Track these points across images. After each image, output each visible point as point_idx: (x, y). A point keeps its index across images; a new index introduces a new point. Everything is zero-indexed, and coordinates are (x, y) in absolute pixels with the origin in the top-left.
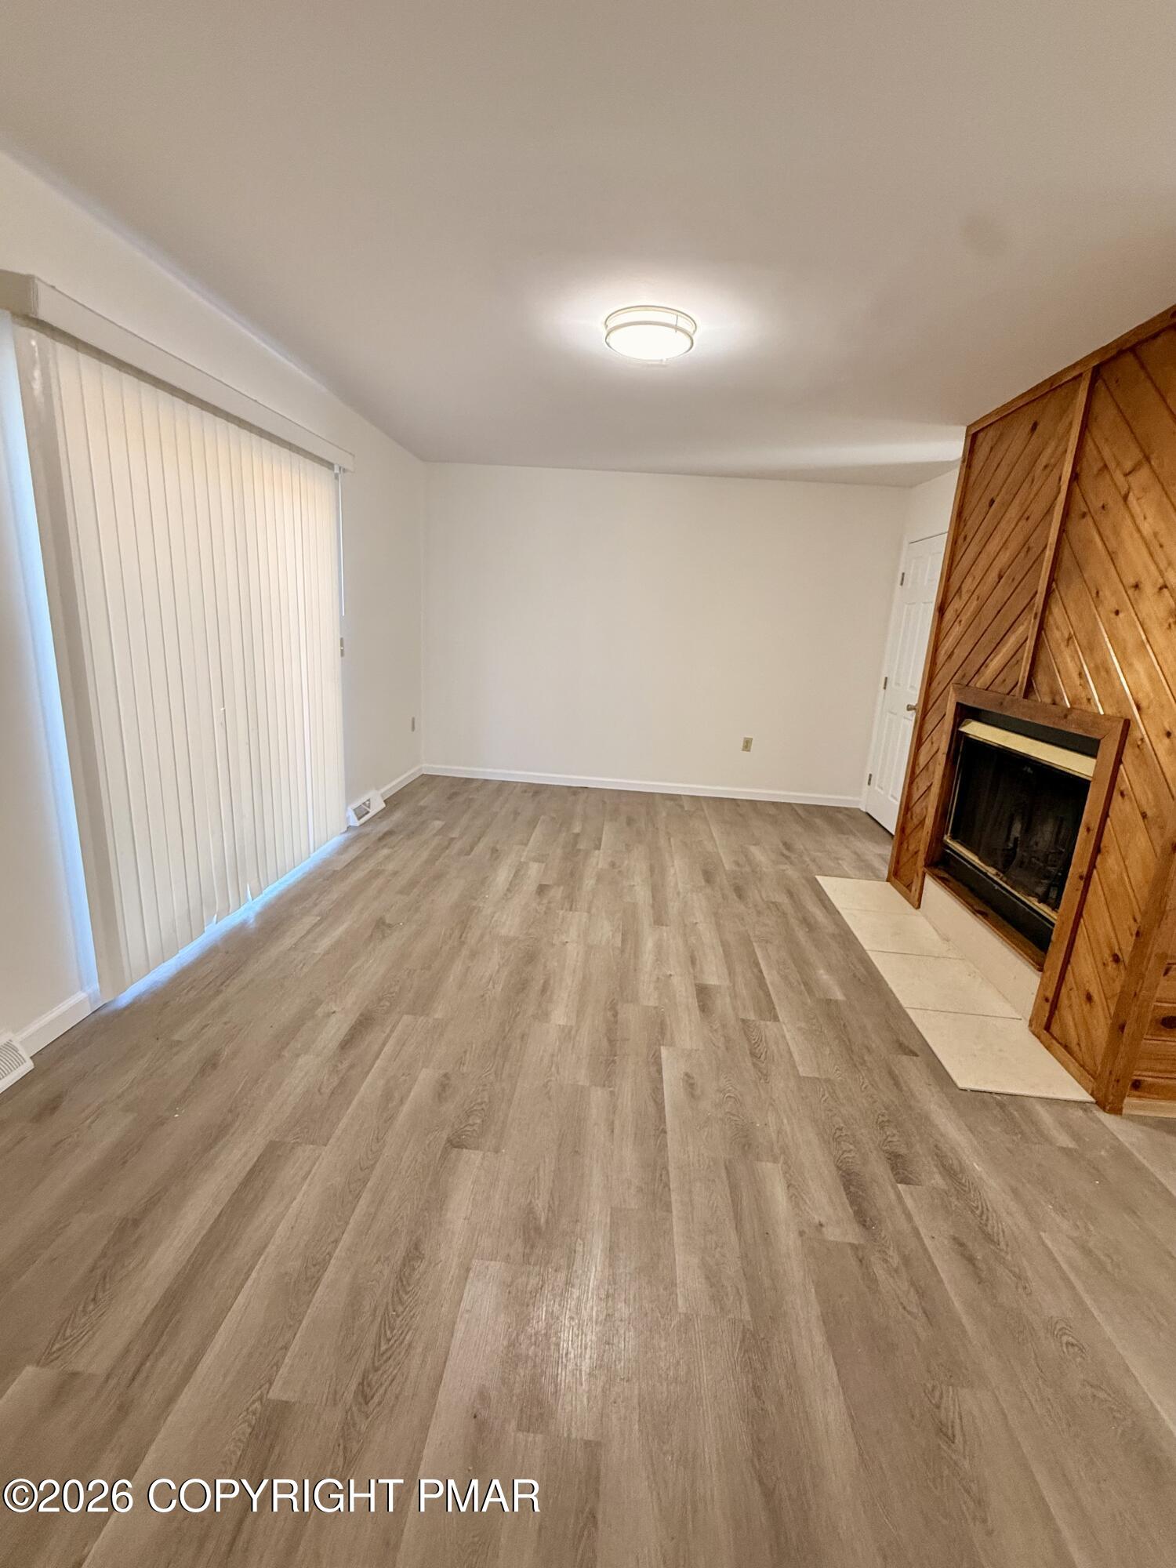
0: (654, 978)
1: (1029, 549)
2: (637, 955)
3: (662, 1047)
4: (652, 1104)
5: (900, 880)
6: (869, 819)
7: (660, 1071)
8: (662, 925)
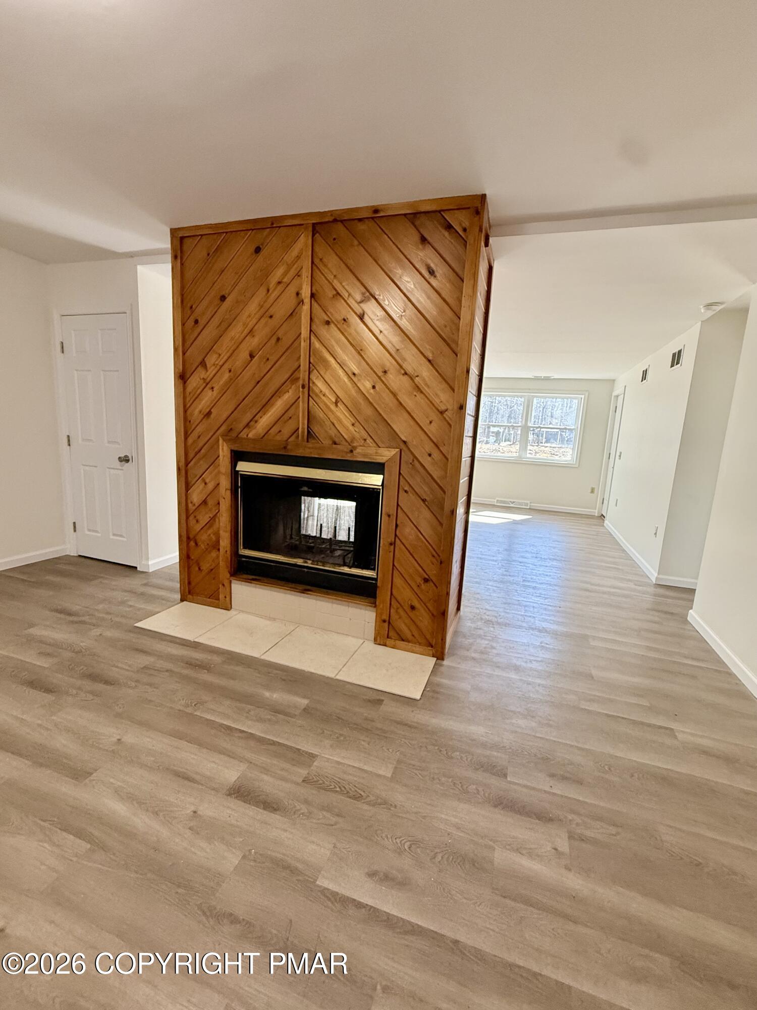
0: (188, 833)
1: (278, 339)
2: (127, 833)
3: (318, 883)
4: (411, 938)
5: (198, 594)
6: (83, 559)
7: (359, 905)
8: (91, 774)
